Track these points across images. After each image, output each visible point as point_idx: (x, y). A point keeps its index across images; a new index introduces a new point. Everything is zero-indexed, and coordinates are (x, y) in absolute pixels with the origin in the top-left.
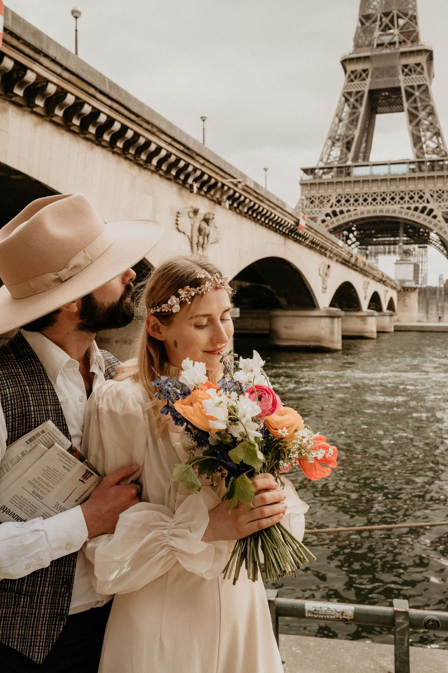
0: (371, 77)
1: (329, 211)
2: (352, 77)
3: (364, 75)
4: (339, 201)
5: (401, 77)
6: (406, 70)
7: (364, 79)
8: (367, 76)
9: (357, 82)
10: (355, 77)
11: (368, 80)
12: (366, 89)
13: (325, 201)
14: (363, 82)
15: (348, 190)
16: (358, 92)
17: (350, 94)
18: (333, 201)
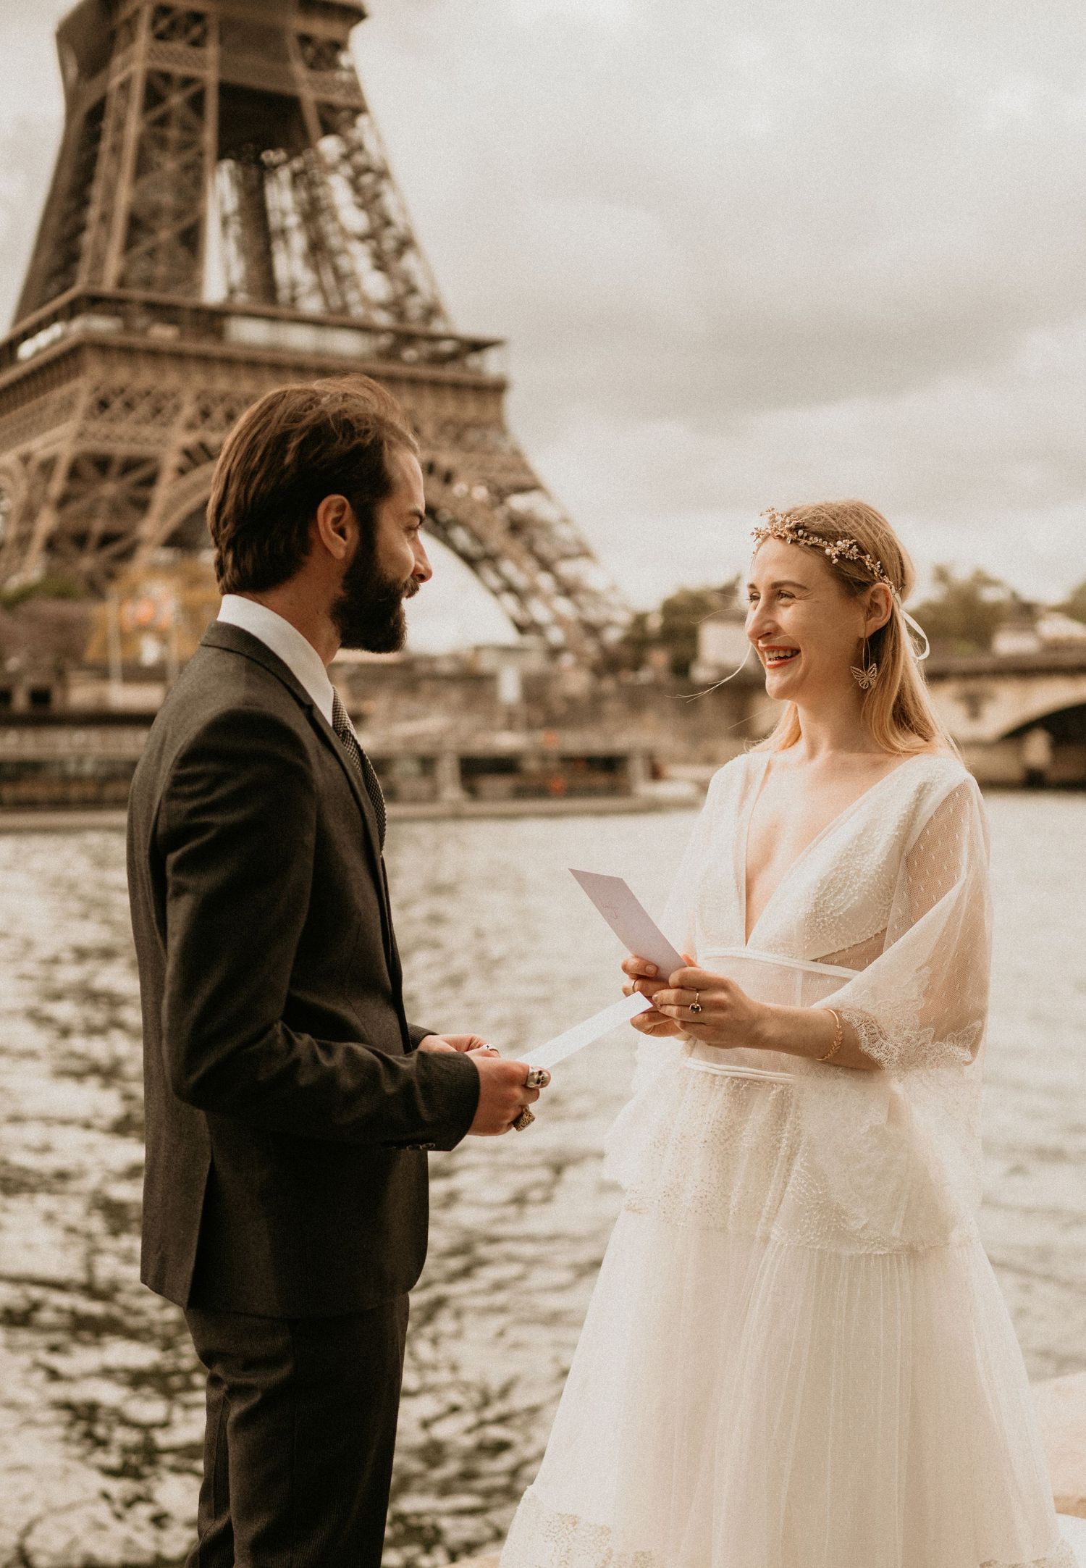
0: (221, 40)
1: (189, 439)
2: (163, 24)
3: (196, 31)
4: (205, 414)
5: (299, 69)
6: (310, 51)
7: (197, 43)
8: (205, 33)
9: (178, 46)
10: (173, 26)
11: (212, 51)
12: (211, 76)
13: (169, 405)
14: (199, 52)
15: (222, 383)
16: (188, 81)
17: (166, 77)
18: (189, 410)
